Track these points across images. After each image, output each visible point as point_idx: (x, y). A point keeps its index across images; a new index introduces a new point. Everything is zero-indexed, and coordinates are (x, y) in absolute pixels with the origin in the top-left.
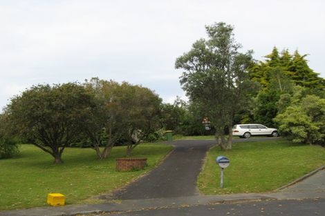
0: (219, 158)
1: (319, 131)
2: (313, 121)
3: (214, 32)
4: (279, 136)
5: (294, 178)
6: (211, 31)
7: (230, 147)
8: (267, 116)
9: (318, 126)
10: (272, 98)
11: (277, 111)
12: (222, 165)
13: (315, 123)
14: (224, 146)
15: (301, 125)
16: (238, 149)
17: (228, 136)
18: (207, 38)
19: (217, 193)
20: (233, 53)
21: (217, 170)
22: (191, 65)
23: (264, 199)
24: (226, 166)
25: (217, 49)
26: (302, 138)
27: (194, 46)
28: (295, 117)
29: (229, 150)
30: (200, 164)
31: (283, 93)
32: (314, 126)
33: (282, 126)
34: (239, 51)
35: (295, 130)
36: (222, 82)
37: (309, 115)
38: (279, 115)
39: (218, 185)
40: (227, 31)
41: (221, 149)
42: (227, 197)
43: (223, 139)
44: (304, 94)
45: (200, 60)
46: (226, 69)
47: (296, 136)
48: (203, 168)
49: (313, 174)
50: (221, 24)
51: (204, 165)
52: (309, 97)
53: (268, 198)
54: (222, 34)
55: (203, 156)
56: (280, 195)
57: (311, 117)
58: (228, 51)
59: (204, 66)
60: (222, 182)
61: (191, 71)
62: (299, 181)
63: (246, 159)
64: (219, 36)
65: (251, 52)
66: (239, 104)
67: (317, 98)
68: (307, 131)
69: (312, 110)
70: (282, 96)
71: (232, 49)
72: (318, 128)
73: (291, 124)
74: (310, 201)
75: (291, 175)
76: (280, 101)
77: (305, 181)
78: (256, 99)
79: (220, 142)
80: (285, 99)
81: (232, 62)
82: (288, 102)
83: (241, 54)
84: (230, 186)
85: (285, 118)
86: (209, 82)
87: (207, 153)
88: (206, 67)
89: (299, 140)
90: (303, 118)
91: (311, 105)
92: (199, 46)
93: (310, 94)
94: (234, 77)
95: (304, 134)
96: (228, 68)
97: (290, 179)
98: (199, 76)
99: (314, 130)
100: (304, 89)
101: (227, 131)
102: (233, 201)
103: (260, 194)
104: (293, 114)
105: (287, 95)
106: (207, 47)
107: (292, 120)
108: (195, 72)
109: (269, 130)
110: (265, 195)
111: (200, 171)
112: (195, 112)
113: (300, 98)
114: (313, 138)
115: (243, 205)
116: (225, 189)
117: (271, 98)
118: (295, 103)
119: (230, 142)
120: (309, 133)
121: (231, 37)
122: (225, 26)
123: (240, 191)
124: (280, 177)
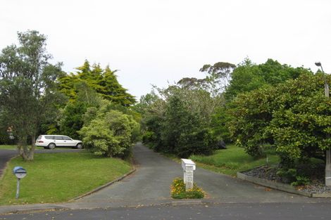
0: (16, 168)
1: (119, 144)
2: (115, 135)
3: (26, 40)
4: (83, 148)
5: (89, 188)
6: (23, 38)
7: (32, 158)
8: (72, 128)
9: (119, 140)
11: (83, 123)
12: (18, 176)
13: (116, 137)
14: (26, 157)
15: (102, 138)
16: (40, 160)
17: (30, 147)
18: (19, 45)
19: (12, 203)
20: (43, 63)
21: (15, 180)
23: (57, 209)
24: (22, 176)
25: (27, 57)
26: (103, 150)
27: (3, 51)
28: (98, 130)
29: (31, 160)
31: (90, 106)
32: (115, 140)
33: (84, 139)
34: (49, 61)
35: (97, 143)
36: (28, 91)
37: (111, 129)
38: (84, 128)
39: (13, 196)
40: (40, 40)
41: (22, 159)
42: (20, 207)
43: (25, 149)
44: (108, 108)
45: (8, 67)
46: (34, 78)
47: (98, 148)
48: (1, 178)
50: (35, 33)
51: (2, 176)
52: (113, 111)
53: (61, 208)
54: (34, 43)
55: (3, 166)
56: (73, 205)
57: (113, 131)
58: (38, 61)
59: (11, 74)
60: (18, 193)
62: (95, 192)
63: (47, 170)
64: (31, 44)
65: (61, 64)
66: (44, 115)
67: (120, 113)
68: (108, 144)
69: (115, 124)
70: (89, 109)
71: (42, 59)
72: (119, 142)
73: (94, 137)
74: (101, 210)
75: (87, 187)
76: (86, 114)
77: (100, 192)
78: (62, 110)
79: (21, 153)
80: (91, 112)
81: (41, 72)
82: (93, 114)
83: (51, 65)
84: (25, 197)
85: (88, 130)
86: (15, 90)
87: (8, 163)
88: (14, 74)
89: (101, 153)
90: (105, 133)
91: (114, 120)
92: (9, 51)
93: (114, 109)
94: (41, 87)
95: (105, 147)
96: (37, 78)
97: (86, 189)
98: (5, 83)
99: (115, 144)
100: (110, 103)
101: (30, 142)
102: (27, 211)
103: (55, 205)
104: (96, 127)
105: (93, 109)
106: (17, 55)
107: (95, 133)
108: (2, 78)
109: (74, 142)
110: (59, 205)
113: (105, 112)
114: (113, 151)
115: (35, 214)
116: (20, 199)
117: (78, 110)
118: (99, 117)
119: (32, 153)
120: (110, 146)
121: (43, 47)
122: (38, 35)
123: (35, 201)
124: (76, 188)
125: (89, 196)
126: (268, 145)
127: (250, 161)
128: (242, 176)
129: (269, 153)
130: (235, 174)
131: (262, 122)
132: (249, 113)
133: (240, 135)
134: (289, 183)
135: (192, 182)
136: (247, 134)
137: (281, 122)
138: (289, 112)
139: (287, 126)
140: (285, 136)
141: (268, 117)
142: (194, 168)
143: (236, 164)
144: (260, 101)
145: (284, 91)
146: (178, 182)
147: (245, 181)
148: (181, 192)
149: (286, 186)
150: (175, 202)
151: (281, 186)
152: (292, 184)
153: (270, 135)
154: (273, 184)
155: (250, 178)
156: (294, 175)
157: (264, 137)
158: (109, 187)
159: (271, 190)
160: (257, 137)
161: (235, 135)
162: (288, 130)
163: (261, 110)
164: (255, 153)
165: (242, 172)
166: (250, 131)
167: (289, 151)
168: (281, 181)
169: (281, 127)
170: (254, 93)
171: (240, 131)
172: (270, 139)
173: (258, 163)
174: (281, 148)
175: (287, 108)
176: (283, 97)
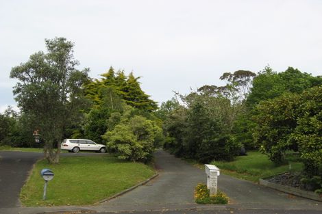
0: (44, 170)
1: (142, 149)
2: (138, 140)
3: (55, 46)
4: (106, 152)
5: (114, 192)
6: (51, 45)
7: (58, 161)
8: (96, 133)
9: (142, 145)
10: (103, 115)
11: (106, 128)
12: (46, 178)
13: (140, 142)
14: (51, 160)
15: (126, 143)
16: (65, 163)
17: (56, 150)
18: (46, 51)
19: (39, 205)
20: (70, 68)
21: (42, 182)
22: (27, 76)
23: (83, 211)
24: (49, 178)
25: (55, 63)
26: (127, 155)
27: (32, 58)
28: (122, 135)
29: (56, 163)
30: (26, 176)
31: (114, 111)
32: (138, 145)
33: (109, 143)
34: (76, 67)
35: (121, 147)
36: (56, 96)
37: (135, 134)
38: (108, 132)
39: (40, 198)
40: (67, 47)
41: (48, 162)
42: (47, 209)
43: (51, 152)
44: (132, 114)
45: (37, 72)
46: (61, 84)
47: (122, 153)
48: (28, 180)
49: (132, 189)
50: (62, 39)
51: (29, 177)
52: (136, 117)
53: (87, 210)
54: (61, 49)
55: (30, 168)
56: (99, 208)
57: (137, 136)
58: (65, 67)
59: (39, 79)
60: (45, 194)
61: (26, 82)
62: (119, 195)
63: (73, 173)
64: (59, 50)
65: (87, 70)
66: (70, 119)
67: (143, 119)
68: (132, 149)
69: (139, 129)
70: (113, 115)
71: (70, 65)
72: (142, 147)
73: (118, 142)
75: (112, 190)
76: (110, 119)
77: (125, 196)
78: (87, 115)
79: (47, 156)
80: (115, 118)
81: (68, 77)
82: (117, 120)
83: (77, 71)
84: (52, 199)
85: (113, 135)
86: (43, 95)
87: (34, 165)
88: (41, 79)
89: (124, 157)
90: (129, 137)
91: (138, 125)
92: (37, 58)
93: (138, 114)
94: (68, 92)
95: (129, 152)
96: (63, 83)
97: (111, 193)
98: (34, 88)
99: (139, 148)
100: (133, 109)
101: (56, 145)
103: (81, 207)
104: (120, 132)
105: (117, 114)
106: (45, 60)
107: (119, 137)
108: (30, 83)
109: (98, 146)
110: (85, 208)
111: (25, 183)
112: (25, 123)
113: (129, 117)
114: (137, 155)
116: (47, 201)
118: (123, 122)
119: (58, 156)
120: (133, 151)
121: (70, 53)
122: (65, 42)
123: (61, 203)
124: (102, 190)
125: (114, 199)
126: (292, 152)
127: (272, 167)
128: (265, 183)
129: (291, 160)
130: (258, 181)
131: (286, 129)
132: (274, 119)
133: (264, 142)
134: (313, 190)
135: (216, 187)
136: (271, 140)
137: (306, 129)
138: (313, 119)
139: (312, 133)
140: (310, 143)
141: (293, 124)
142: (218, 174)
143: (258, 170)
144: (285, 108)
145: (309, 98)
146: (201, 187)
147: (267, 187)
148: (205, 197)
149: (310, 193)
150: (200, 207)
151: (304, 193)
152: (316, 191)
153: (294, 141)
154: (296, 191)
155: (273, 185)
156: (319, 183)
157: (288, 143)
158: (133, 191)
159: (294, 197)
160: (281, 143)
161: (260, 141)
162: (312, 138)
163: (286, 116)
164: (278, 160)
165: (264, 179)
166: (274, 138)
167: (314, 158)
168: (305, 188)
169: (306, 134)
170: (278, 99)
171: (264, 138)
172: (294, 146)
173: (280, 169)
174: (306, 155)
175: (312, 115)
176: (308, 104)
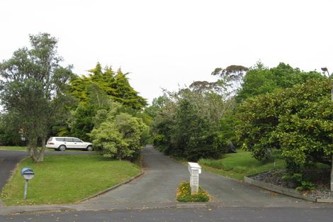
0: (25, 169)
1: (128, 147)
2: (124, 138)
3: (38, 42)
4: (93, 150)
5: (96, 191)
6: (34, 41)
7: (42, 160)
8: (83, 130)
9: (128, 143)
10: (90, 113)
11: (93, 126)
12: (26, 177)
13: (125, 140)
14: (35, 158)
15: (112, 141)
16: (51, 162)
17: (40, 148)
18: (30, 48)
19: (19, 204)
20: (54, 65)
21: (24, 182)
22: (9, 73)
23: (63, 210)
24: (30, 177)
25: (38, 59)
26: (111, 153)
27: (15, 54)
28: (108, 133)
29: (41, 162)
30: (8, 175)
31: (100, 109)
32: (124, 143)
33: (94, 141)
34: (60, 63)
35: (106, 145)
36: (39, 93)
37: (120, 132)
38: (94, 130)
39: (22, 196)
40: (51, 43)
41: (33, 161)
42: (27, 208)
43: (35, 150)
44: (119, 111)
45: (20, 69)
46: (45, 81)
47: (108, 151)
48: (10, 180)
49: (115, 188)
50: (46, 35)
51: (12, 177)
52: (122, 114)
53: (67, 209)
54: (45, 45)
55: (13, 167)
56: (80, 207)
57: (122, 134)
58: (49, 63)
59: (22, 76)
60: (25, 193)
61: (9, 79)
62: (101, 194)
63: (56, 172)
64: (43, 46)
65: (71, 67)
66: (54, 117)
67: (128, 116)
68: (118, 147)
69: (124, 127)
70: (99, 112)
71: (53, 61)
72: (128, 145)
73: (103, 140)
74: (106, 212)
75: (95, 189)
76: (97, 117)
77: (107, 194)
78: (73, 113)
79: (31, 155)
80: (101, 115)
81: (52, 74)
82: (104, 117)
83: (62, 68)
84: (33, 198)
85: (98, 133)
86: (26, 92)
87: (18, 164)
88: (25, 76)
89: (110, 156)
90: (115, 135)
91: (124, 123)
92: (20, 54)
93: (124, 112)
94: (52, 89)
95: (114, 150)
96: (48, 80)
97: (93, 191)
98: (16, 85)
99: (125, 146)
100: (120, 106)
101: (40, 143)
102: (33, 212)
103: (61, 206)
104: (105, 130)
105: (103, 111)
106: (29, 57)
107: (104, 136)
108: (13, 80)
109: (84, 144)
110: (65, 206)
111: (6, 182)
112: (8, 121)
113: (115, 115)
114: (123, 154)
115: (41, 215)
116: (28, 200)
118: (109, 120)
119: (42, 155)
120: (119, 149)
121: (55, 49)
122: (49, 38)
123: (42, 202)
124: (83, 189)
125: (95, 198)
126: (275, 150)
127: (258, 165)
128: (249, 180)
129: (278, 158)
130: (243, 178)
131: (268, 126)
132: (256, 117)
133: (246, 139)
134: (295, 188)
135: (197, 185)
136: (254, 138)
137: (287, 127)
138: (295, 116)
139: (293, 131)
140: (290, 141)
141: (275, 121)
142: (200, 172)
143: (244, 168)
144: (267, 105)
145: (291, 96)
146: (184, 185)
147: (251, 185)
148: (186, 195)
149: (291, 190)
150: (180, 205)
151: (286, 190)
152: (298, 188)
153: (275, 139)
154: (279, 188)
155: (257, 183)
156: (299, 180)
157: (270, 141)
158: (116, 190)
159: (276, 194)
160: (263, 141)
161: (242, 139)
162: (293, 135)
163: (268, 114)
164: (262, 158)
165: (249, 177)
166: (257, 136)
167: (295, 156)
168: (287, 186)
169: (287, 131)
170: (261, 97)
171: (246, 136)
172: (276, 144)
173: (266, 167)
174: (286, 153)
175: (294, 112)
176: (290, 102)
